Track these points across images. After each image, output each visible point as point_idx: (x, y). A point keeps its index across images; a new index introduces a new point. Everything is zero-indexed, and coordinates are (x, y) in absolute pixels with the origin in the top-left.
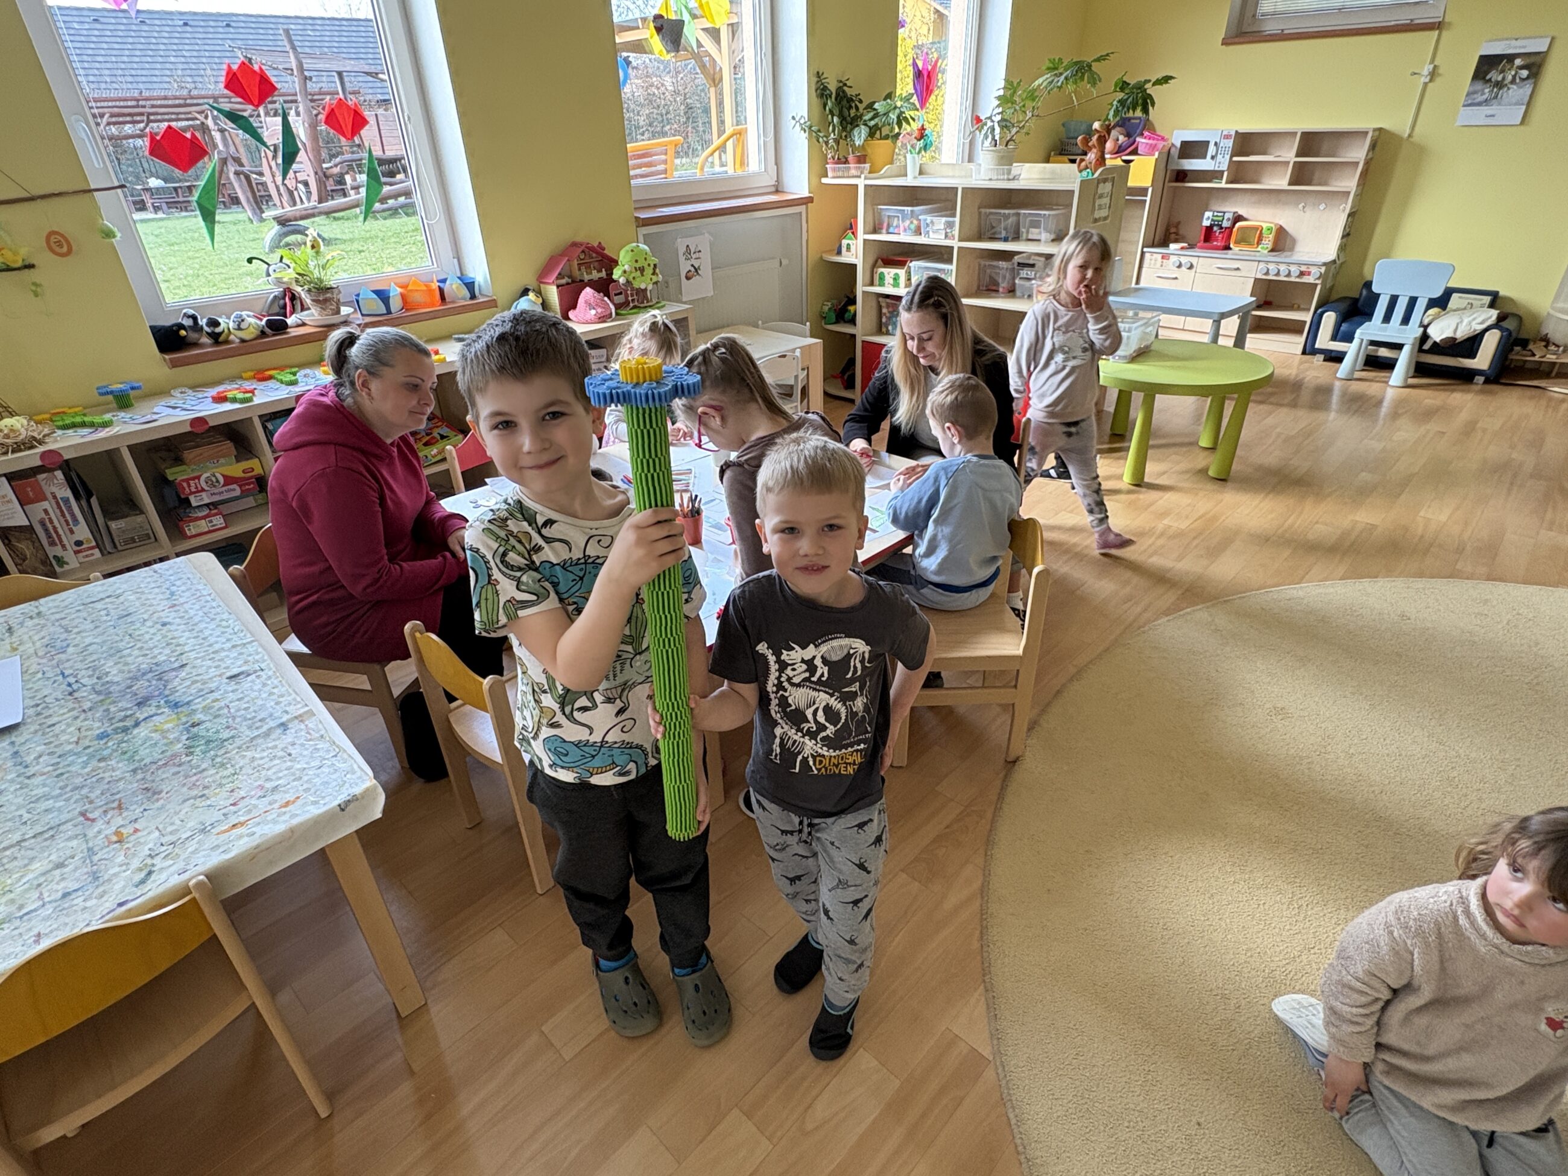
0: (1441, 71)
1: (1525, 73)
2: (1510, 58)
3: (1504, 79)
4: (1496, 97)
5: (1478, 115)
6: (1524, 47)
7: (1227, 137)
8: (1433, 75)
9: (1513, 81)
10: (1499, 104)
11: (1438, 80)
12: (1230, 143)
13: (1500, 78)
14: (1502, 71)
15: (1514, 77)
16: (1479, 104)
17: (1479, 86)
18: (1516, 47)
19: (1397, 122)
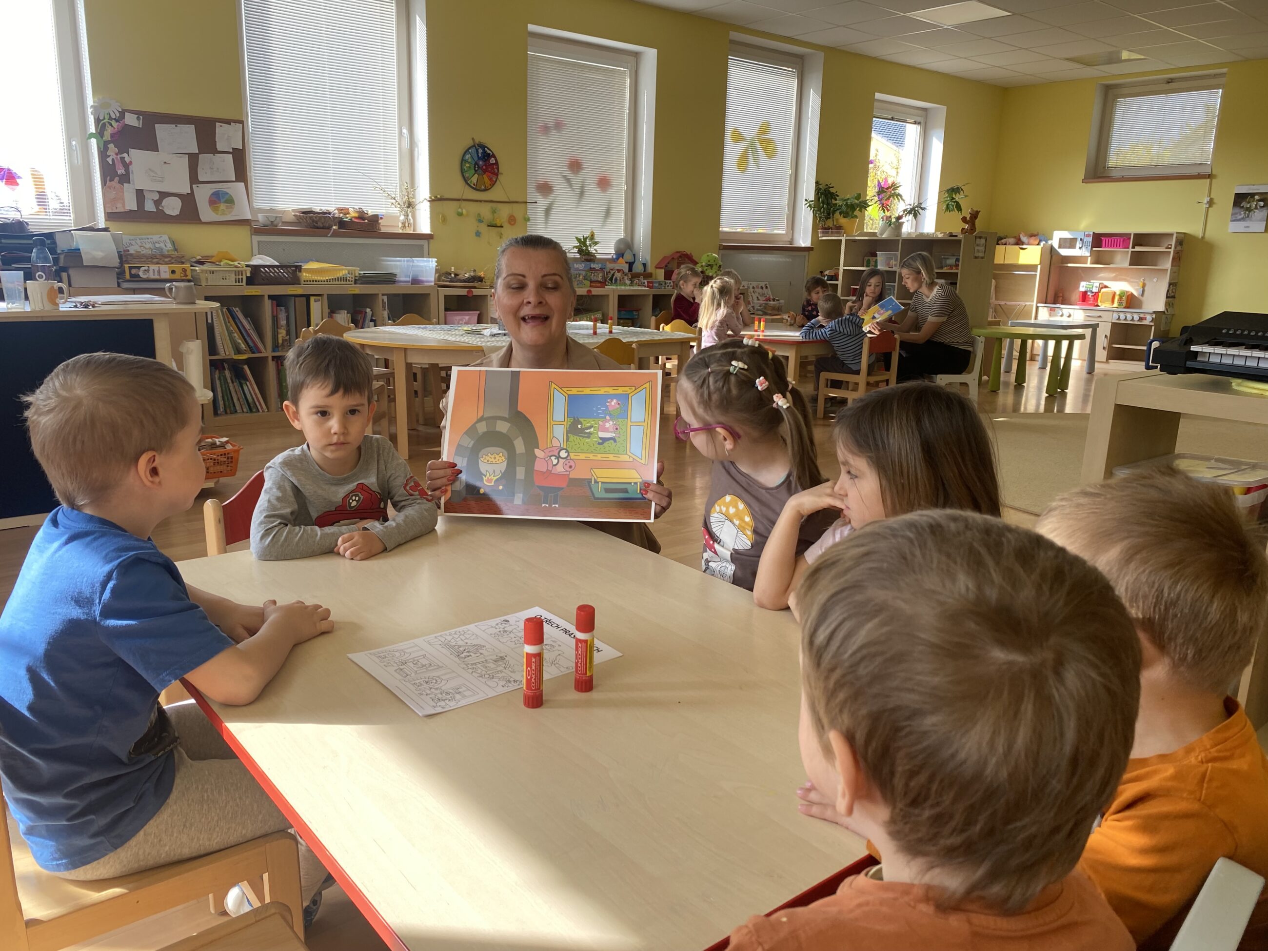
0: (1215, 201)
1: (1262, 204)
2: (1252, 195)
3: (1250, 206)
4: (1248, 216)
5: (1240, 226)
6: (1258, 189)
7: (1088, 236)
8: (1211, 203)
9: (1256, 208)
10: (1251, 221)
11: (1214, 206)
12: (1090, 239)
13: (1248, 206)
14: (1249, 203)
15: (1256, 205)
16: (1239, 220)
17: (1237, 210)
18: (1253, 190)
19: (1194, 228)
